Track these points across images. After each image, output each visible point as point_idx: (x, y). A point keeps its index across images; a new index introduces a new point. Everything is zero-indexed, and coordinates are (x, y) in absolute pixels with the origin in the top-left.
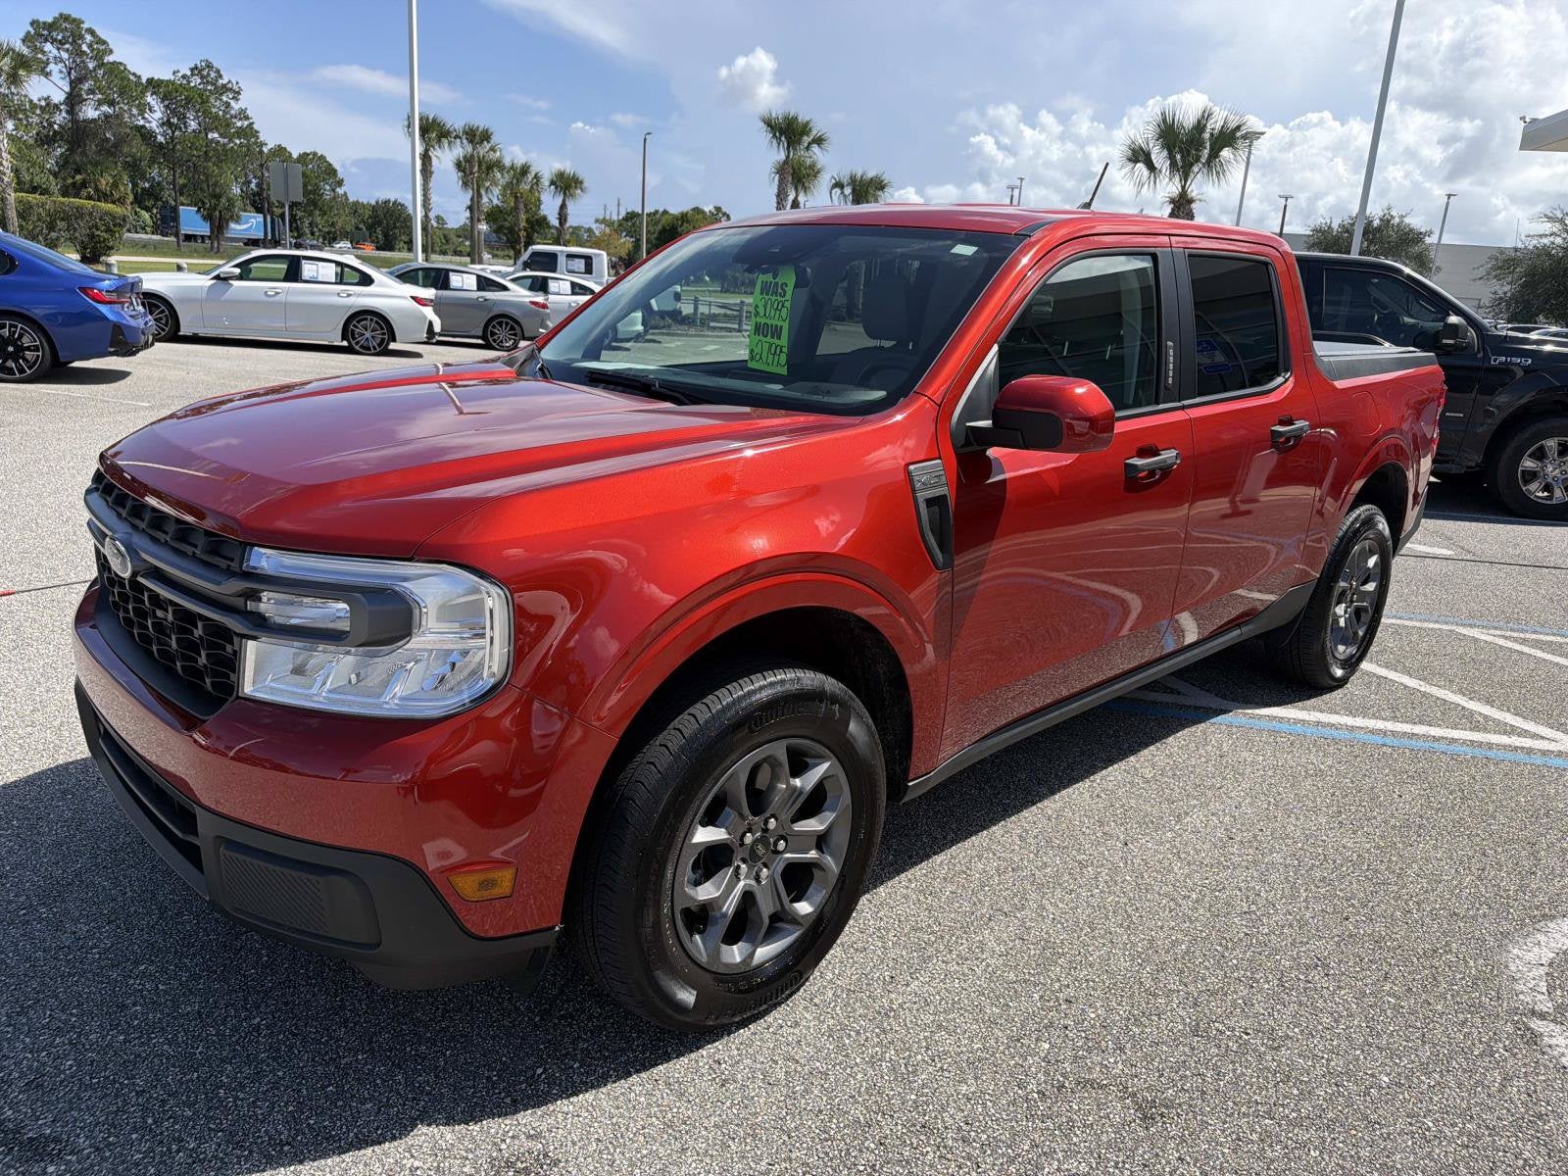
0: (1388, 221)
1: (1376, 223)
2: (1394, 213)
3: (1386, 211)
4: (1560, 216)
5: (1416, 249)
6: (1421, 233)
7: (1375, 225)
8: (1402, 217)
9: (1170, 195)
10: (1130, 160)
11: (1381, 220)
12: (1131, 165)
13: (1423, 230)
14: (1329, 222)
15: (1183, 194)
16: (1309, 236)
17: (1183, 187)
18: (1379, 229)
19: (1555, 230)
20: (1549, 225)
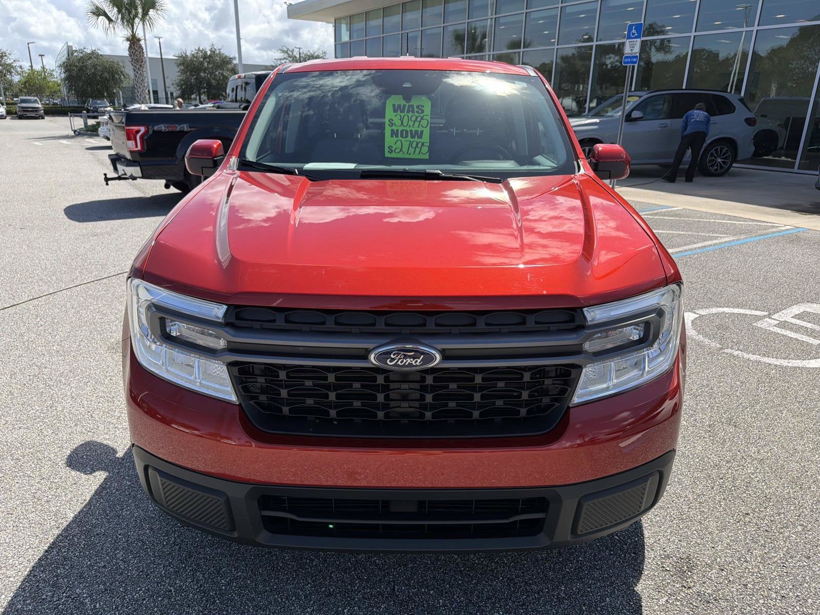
0: (214, 52)
1: (209, 53)
2: (215, 48)
3: (212, 47)
4: (286, 50)
5: (230, 66)
6: (231, 58)
7: (209, 54)
8: (220, 50)
9: (126, 36)
10: (94, 13)
11: (211, 51)
12: (95, 17)
13: (231, 57)
14: (185, 52)
15: (133, 36)
16: (177, 60)
17: (133, 32)
18: (210, 56)
19: (285, 56)
20: (282, 54)
